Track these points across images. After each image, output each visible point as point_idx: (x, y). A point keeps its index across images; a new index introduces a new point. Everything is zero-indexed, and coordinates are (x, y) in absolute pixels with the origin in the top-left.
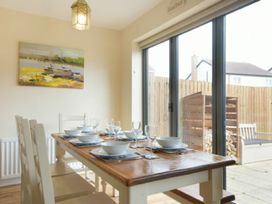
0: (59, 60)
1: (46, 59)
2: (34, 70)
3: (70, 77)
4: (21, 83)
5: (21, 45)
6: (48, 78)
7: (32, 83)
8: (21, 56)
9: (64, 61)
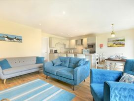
0: (117, 41)
1: (114, 41)
2: (111, 44)
3: (121, 44)
4: (108, 47)
5: (108, 39)
6: (114, 45)
7: (110, 46)
8: (108, 41)
9: (119, 40)
